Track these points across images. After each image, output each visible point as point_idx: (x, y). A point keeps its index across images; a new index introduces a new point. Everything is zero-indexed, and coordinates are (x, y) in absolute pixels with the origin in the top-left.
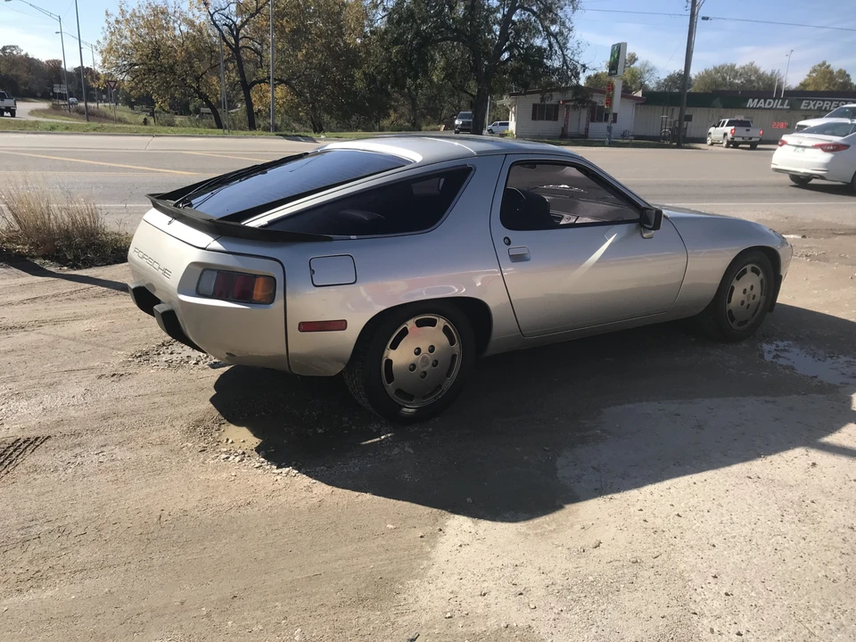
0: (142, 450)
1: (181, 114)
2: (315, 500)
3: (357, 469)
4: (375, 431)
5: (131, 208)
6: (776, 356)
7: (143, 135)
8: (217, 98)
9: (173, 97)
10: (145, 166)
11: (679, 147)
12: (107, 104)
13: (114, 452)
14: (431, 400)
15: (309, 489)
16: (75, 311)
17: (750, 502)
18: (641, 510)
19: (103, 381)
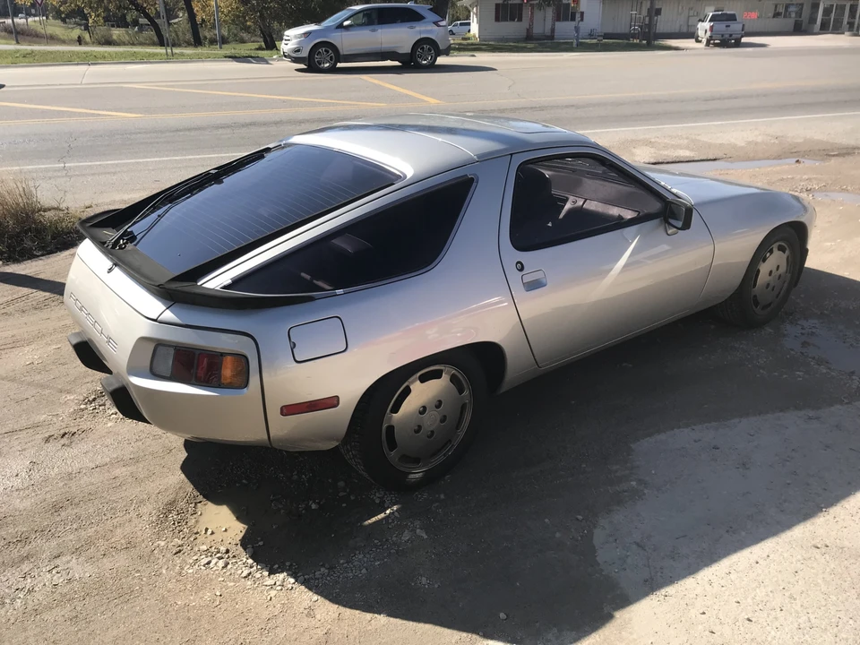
0: (105, 560)
1: (118, 26)
2: (321, 632)
3: (364, 571)
4: (377, 501)
5: (70, 168)
6: (805, 344)
7: (78, 64)
8: (156, 9)
9: (107, 9)
10: (82, 107)
11: (650, 47)
12: (37, 19)
13: (70, 565)
14: (439, 459)
15: (310, 612)
16: (15, 332)
17: (824, 588)
18: (704, 613)
19: (51, 447)
